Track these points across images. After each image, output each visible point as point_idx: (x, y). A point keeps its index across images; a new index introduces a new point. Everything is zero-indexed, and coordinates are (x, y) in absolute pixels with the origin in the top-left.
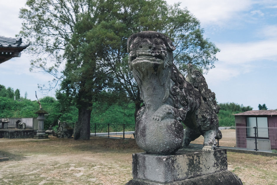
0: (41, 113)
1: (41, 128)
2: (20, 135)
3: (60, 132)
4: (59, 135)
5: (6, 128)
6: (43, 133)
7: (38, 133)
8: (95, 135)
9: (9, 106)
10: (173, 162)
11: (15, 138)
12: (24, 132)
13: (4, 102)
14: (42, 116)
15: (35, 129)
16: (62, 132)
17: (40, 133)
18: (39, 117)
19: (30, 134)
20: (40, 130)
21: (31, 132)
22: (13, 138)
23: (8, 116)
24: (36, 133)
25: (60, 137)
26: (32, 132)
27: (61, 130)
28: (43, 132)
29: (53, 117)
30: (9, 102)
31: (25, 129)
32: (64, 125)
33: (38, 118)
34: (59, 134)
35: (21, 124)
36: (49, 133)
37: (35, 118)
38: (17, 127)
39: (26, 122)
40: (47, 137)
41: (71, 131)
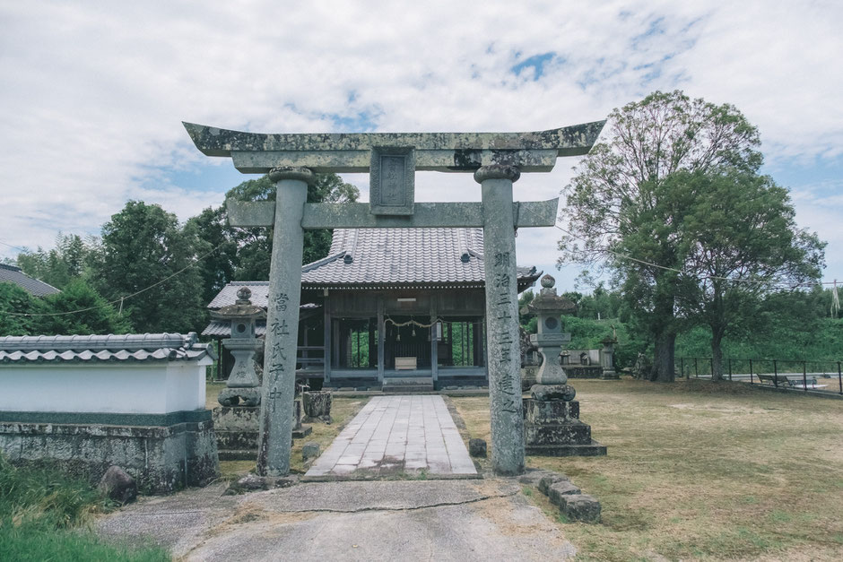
1: (609, 364)
7: (604, 372)
12: (587, 369)
15: (601, 365)
17: (607, 371)
19: (595, 372)
20: (607, 366)
23: (579, 347)
26: (598, 369)
31: (590, 365)
33: (604, 350)
34: (635, 373)
36: (626, 373)
37: (600, 350)
38: (581, 363)
39: (594, 355)
40: (617, 378)
41: (650, 368)
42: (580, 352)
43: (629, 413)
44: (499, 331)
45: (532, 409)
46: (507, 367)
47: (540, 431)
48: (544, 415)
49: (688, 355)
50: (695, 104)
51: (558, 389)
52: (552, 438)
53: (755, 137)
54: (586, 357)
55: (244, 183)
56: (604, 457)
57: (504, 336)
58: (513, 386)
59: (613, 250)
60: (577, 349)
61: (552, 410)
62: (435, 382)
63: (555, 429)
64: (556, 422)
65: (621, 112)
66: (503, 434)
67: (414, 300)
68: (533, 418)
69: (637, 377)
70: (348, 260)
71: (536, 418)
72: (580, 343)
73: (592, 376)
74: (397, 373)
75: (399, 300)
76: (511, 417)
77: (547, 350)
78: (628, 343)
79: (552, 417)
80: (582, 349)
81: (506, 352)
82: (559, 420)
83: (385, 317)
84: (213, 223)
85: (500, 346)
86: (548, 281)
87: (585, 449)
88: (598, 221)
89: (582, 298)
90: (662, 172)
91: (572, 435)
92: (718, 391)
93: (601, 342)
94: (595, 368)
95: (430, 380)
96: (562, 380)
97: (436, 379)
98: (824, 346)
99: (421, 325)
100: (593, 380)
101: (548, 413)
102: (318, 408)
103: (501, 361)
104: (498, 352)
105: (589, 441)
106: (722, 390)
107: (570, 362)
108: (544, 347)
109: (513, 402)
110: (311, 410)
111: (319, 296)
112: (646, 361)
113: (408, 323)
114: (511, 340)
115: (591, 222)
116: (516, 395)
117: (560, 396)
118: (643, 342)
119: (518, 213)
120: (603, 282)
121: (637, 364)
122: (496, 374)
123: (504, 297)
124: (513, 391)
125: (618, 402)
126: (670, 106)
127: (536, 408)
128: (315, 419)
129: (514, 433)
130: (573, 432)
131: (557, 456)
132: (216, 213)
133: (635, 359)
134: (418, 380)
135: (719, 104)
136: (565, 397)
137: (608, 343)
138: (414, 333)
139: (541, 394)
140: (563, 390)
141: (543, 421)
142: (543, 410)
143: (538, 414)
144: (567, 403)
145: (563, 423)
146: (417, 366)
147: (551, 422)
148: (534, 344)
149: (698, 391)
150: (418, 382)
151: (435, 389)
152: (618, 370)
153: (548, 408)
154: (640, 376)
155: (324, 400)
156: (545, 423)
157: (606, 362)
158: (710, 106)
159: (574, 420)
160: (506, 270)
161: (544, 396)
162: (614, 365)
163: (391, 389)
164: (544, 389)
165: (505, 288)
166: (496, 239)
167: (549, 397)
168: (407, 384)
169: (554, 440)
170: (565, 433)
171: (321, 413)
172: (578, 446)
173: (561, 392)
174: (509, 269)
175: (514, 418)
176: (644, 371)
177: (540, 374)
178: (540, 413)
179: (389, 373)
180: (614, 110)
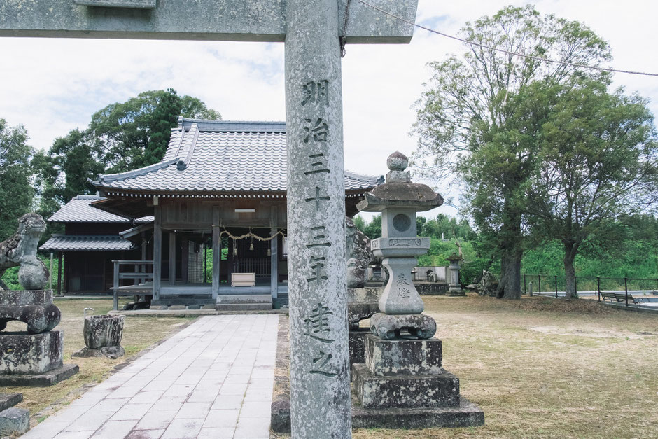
1: (455, 281)
7: (450, 289)
8: (540, 294)
10: (353, 291)
12: (433, 285)
14: (455, 264)
15: (448, 282)
16: (484, 287)
17: (453, 288)
19: (441, 289)
20: (453, 283)
23: (425, 265)
24: (448, 288)
31: (436, 282)
33: (450, 267)
34: (480, 290)
36: (471, 289)
37: (447, 267)
38: (428, 280)
39: (440, 272)
40: (463, 294)
41: (496, 285)
42: (427, 269)
43: (491, 340)
44: (307, 223)
45: (372, 351)
46: (320, 292)
47: (383, 388)
48: (388, 362)
49: (527, 272)
50: (546, 19)
51: (411, 321)
52: (400, 397)
53: (607, 52)
54: (432, 274)
55: (111, 105)
56: (479, 429)
57: (316, 233)
58: (331, 326)
59: (462, 167)
60: (423, 266)
61: (400, 353)
62: (274, 300)
63: (405, 383)
64: (407, 372)
65: (473, 26)
66: (311, 416)
67: (253, 211)
68: (373, 365)
69: (482, 294)
70: (181, 166)
71: (376, 365)
72: (426, 261)
73: (439, 293)
74: (232, 290)
75: (237, 211)
76: (327, 384)
77: (395, 262)
78: (472, 261)
79: (401, 364)
80: (428, 266)
81: (319, 263)
82: (411, 369)
83: (222, 229)
84: (80, 144)
85: (308, 252)
86: (398, 161)
87: (452, 416)
88: (447, 138)
89: (427, 222)
90: (513, 86)
91: (431, 393)
92: (572, 310)
93: (447, 260)
94: (442, 285)
95: (269, 298)
96: (416, 307)
97: (276, 297)
98: (650, 265)
99: (260, 238)
100: (439, 297)
101: (395, 358)
102: (101, 338)
103: (309, 280)
104: (305, 261)
105: (457, 401)
106: (576, 309)
107: (417, 278)
108: (391, 257)
109: (330, 356)
110: (91, 340)
111: (149, 205)
112: (492, 278)
113: (246, 236)
114: (328, 240)
115: (441, 138)
116: (337, 343)
117: (413, 331)
118: (487, 260)
119: (347, 14)
120: (452, 198)
121: (483, 281)
122: (301, 303)
123: (317, 160)
124: (331, 336)
125: (472, 324)
126: (522, 20)
127: (377, 350)
128: (96, 352)
129: (331, 414)
130: (433, 388)
131: (408, 428)
132: (83, 134)
133: (480, 277)
134: (256, 298)
135: (570, 20)
136: (420, 334)
137: (454, 260)
138: (252, 247)
139: (385, 330)
140: (418, 322)
141: (387, 370)
142: (387, 354)
143: (380, 360)
144: (424, 343)
145: (417, 373)
146: (256, 283)
147: (400, 372)
148: (376, 253)
149: (550, 310)
150: (256, 300)
151: (274, 307)
152: (463, 287)
153: (396, 351)
154: (485, 293)
155: (109, 327)
156: (390, 373)
157: (453, 279)
158: (562, 21)
159: (435, 369)
160: (322, 111)
161: (389, 332)
162: (460, 282)
163: (225, 308)
164: (390, 322)
165: (319, 145)
166: (305, 55)
167: (396, 333)
168: (243, 302)
169: (404, 401)
170: (421, 389)
171: (104, 344)
172: (441, 411)
173: (415, 325)
174: (327, 110)
175: (332, 386)
176: (489, 288)
177: (385, 297)
178: (383, 357)
179: (224, 289)
180: (467, 24)
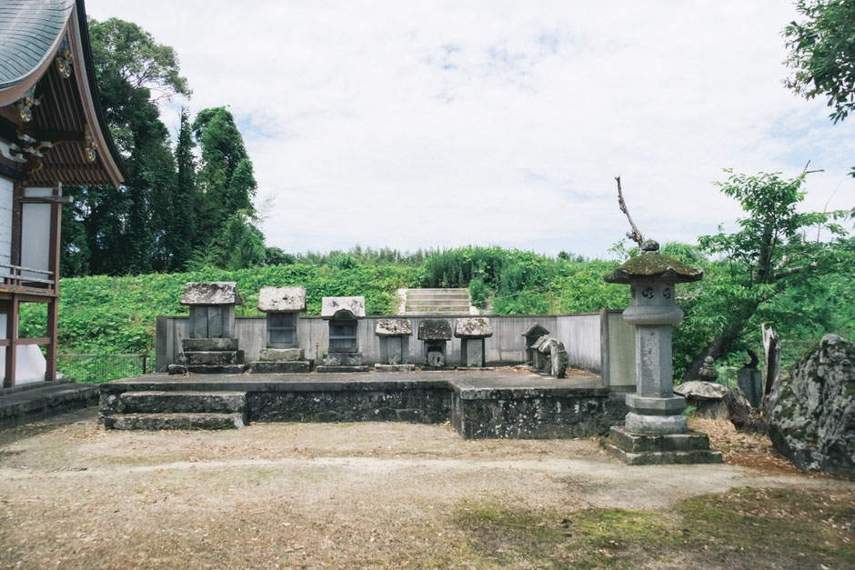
0: (648, 271)
1: (657, 380)
2: (521, 418)
3: (799, 421)
4: (800, 446)
5: (476, 366)
6: (672, 419)
7: (633, 417)
9: (539, 278)
11: (492, 435)
12: (551, 397)
13: (522, 263)
14: (658, 299)
15: (616, 380)
16: (817, 415)
17: (649, 419)
18: (636, 302)
19: (587, 413)
20: (646, 392)
21: (593, 402)
22: (481, 436)
24: (620, 411)
25: (810, 460)
26: (599, 398)
27: (812, 404)
28: (667, 413)
29: (717, 309)
30: (538, 265)
31: (561, 374)
32: (831, 365)
33: (630, 313)
35: (545, 346)
38: (532, 367)
39: (581, 338)
54: (545, 343)
73: (573, 428)
80: (531, 312)
